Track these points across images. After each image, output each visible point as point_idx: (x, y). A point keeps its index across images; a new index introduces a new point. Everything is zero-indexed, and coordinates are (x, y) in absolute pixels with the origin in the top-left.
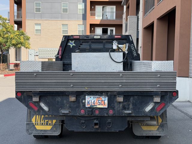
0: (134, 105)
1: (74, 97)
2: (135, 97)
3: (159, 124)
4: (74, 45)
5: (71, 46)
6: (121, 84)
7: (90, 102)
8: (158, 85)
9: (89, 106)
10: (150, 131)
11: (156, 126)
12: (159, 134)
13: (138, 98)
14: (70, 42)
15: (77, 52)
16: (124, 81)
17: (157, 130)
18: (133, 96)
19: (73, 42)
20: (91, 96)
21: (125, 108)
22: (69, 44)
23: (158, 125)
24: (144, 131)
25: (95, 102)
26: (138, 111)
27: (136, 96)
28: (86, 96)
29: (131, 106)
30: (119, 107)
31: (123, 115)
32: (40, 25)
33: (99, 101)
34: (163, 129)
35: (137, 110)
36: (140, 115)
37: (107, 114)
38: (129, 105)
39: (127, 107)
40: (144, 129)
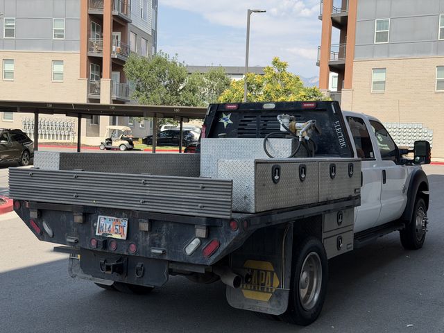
0: (169, 239)
1: (80, 215)
2: (170, 225)
3: (274, 290)
4: (230, 122)
5: (225, 125)
6: (144, 198)
7: (104, 227)
8: (200, 205)
9: (101, 234)
10: (257, 302)
11: (268, 294)
12: (271, 310)
13: (174, 226)
14: (224, 116)
15: (221, 137)
16: (148, 193)
17: (268, 303)
18: (167, 222)
19: (229, 116)
20: (106, 217)
21: (155, 243)
22: (222, 121)
23: (271, 293)
24: (246, 300)
25: (112, 226)
26: (175, 252)
27: (172, 222)
28: (99, 216)
29: (163, 242)
30: (146, 240)
31: (152, 256)
32: (384, 70)
33: (118, 227)
34: (279, 302)
35: (173, 250)
36: (178, 260)
37: (127, 251)
38: (160, 239)
39: (157, 242)
40: (247, 297)
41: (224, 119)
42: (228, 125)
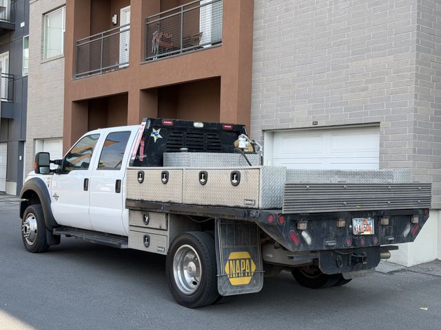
1: (344, 220)
4: (160, 136)
6: (390, 200)
7: (357, 227)
9: (356, 233)
13: (399, 218)
14: (154, 131)
19: (159, 131)
20: (357, 219)
22: (152, 135)
25: (361, 226)
28: (353, 219)
33: (365, 226)
37: (371, 243)
39: (389, 232)
41: (154, 133)
42: (158, 139)
